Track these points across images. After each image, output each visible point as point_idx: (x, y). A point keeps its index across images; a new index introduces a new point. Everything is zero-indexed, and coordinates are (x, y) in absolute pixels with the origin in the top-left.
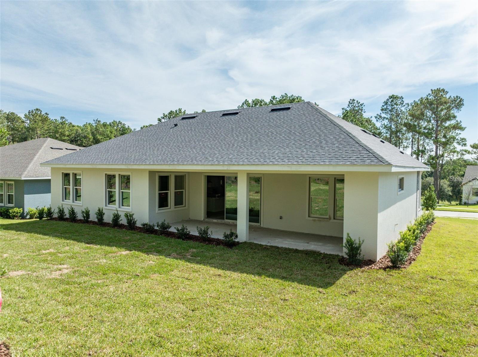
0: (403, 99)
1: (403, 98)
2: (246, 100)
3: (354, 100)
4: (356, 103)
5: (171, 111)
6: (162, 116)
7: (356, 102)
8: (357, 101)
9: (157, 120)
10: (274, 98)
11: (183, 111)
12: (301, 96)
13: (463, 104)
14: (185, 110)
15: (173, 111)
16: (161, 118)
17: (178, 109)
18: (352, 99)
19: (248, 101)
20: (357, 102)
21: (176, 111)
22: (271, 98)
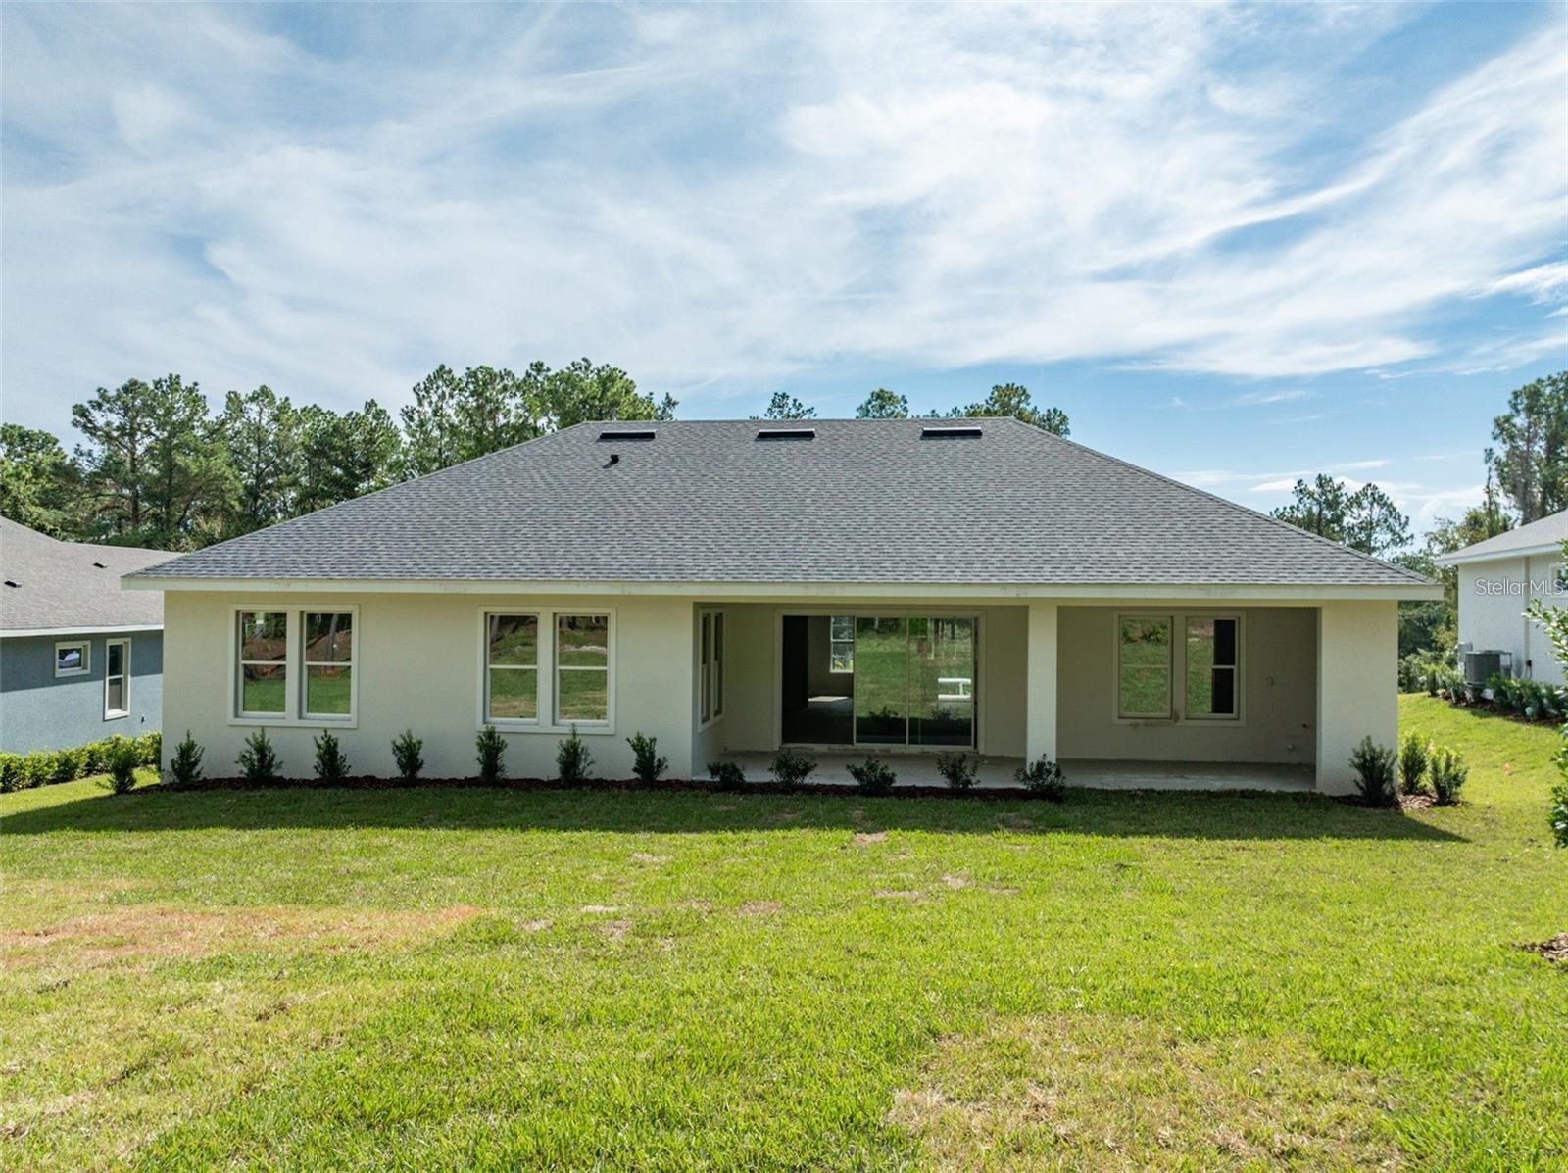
0: (907, 405)
1: (905, 402)
2: (442, 367)
3: (784, 396)
4: (790, 406)
5: (134, 383)
6: (96, 397)
7: (790, 402)
8: (795, 400)
9: (70, 410)
10: (538, 367)
11: (185, 383)
12: (624, 370)
13: (1067, 430)
14: (196, 384)
15: (141, 380)
16: (87, 405)
17: (165, 377)
18: (780, 393)
19: (450, 372)
20: (794, 405)
21: (158, 384)
22: (528, 368)
